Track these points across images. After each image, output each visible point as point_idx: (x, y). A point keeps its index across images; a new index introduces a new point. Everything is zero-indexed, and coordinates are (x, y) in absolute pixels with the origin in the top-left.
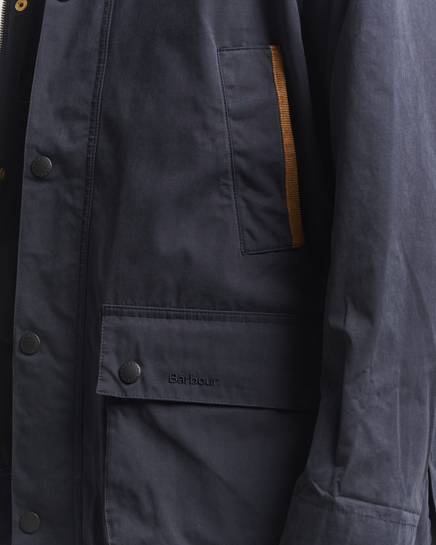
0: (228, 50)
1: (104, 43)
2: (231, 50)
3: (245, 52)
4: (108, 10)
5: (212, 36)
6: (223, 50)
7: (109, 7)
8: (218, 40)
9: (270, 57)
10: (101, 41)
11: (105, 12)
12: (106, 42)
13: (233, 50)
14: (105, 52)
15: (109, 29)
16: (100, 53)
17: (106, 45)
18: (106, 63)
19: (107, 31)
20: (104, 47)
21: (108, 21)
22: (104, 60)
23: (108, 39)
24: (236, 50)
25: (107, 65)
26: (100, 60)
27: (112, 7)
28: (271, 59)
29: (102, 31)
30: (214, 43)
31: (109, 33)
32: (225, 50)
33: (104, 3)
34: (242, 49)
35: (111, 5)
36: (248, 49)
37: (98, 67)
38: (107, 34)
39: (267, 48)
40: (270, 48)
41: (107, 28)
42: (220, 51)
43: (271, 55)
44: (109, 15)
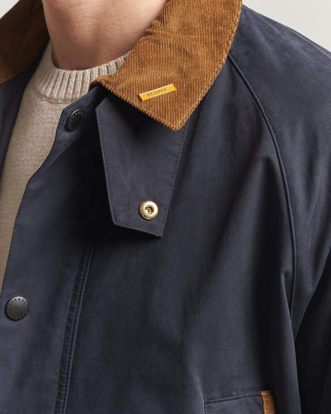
0: (216, 401)
1: (65, 376)
2: (219, 402)
3: (235, 402)
4: (71, 337)
5: (199, 389)
6: (210, 403)
7: (71, 334)
8: (206, 391)
9: (261, 406)
10: (61, 372)
11: (66, 338)
12: (68, 374)
13: (222, 401)
14: (67, 386)
15: (72, 360)
16: (60, 386)
17: (67, 378)
18: (67, 399)
19: (69, 362)
20: (65, 380)
21: (71, 350)
22: (65, 395)
23: (70, 372)
24: (225, 400)
25: (69, 402)
26: (59, 395)
27: (76, 334)
28: (263, 408)
29: (62, 361)
30: (201, 395)
31: (71, 364)
32: (214, 402)
33: (65, 328)
34: (232, 399)
35: (73, 332)
36: (238, 398)
37: (58, 403)
38: (69, 366)
39: (258, 395)
40: (262, 396)
41: (70, 358)
42: (208, 403)
43: (263, 403)
44: (72, 342)
